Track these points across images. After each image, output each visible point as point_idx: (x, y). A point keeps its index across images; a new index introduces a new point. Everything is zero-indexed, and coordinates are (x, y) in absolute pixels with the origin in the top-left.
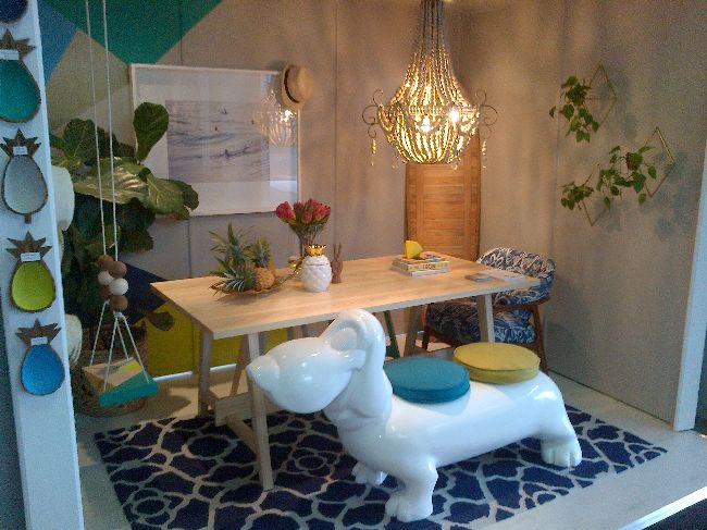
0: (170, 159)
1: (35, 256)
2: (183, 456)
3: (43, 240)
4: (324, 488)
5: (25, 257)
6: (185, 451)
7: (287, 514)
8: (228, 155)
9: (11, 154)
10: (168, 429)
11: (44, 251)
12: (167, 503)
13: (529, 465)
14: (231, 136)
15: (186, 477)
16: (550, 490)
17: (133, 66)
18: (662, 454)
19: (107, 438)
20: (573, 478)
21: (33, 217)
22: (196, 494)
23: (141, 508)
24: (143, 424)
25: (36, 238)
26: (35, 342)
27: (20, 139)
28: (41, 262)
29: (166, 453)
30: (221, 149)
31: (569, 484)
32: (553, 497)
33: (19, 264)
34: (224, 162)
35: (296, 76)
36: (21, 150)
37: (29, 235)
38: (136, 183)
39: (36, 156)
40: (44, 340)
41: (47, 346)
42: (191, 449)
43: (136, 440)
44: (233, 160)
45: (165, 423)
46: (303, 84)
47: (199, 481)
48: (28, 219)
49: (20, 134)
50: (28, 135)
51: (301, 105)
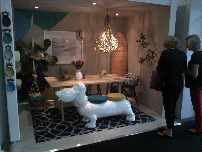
0: (53, 51)
1: (10, 66)
2: (48, 115)
3: (12, 64)
4: (75, 122)
5: (9, 66)
6: (49, 114)
7: (65, 125)
8: (66, 50)
9: (7, 48)
10: (47, 110)
11: (12, 66)
12: (42, 122)
13: (122, 120)
14: (67, 46)
15: (47, 118)
16: (124, 125)
17: (45, 31)
18: (155, 121)
19: (34, 111)
20: (130, 123)
21: (10, 60)
22: (48, 121)
23: (36, 123)
24: (42, 109)
25: (11, 63)
26: (10, 82)
27: (8, 46)
28: (12, 68)
29: (45, 114)
30: (64, 49)
31: (129, 124)
32: (124, 126)
33: (8, 67)
34: (65, 52)
35: (82, 33)
36: (8, 48)
37: (9, 63)
38: (43, 56)
39: (11, 49)
40: (11, 82)
41: (12, 83)
42: (50, 114)
43: (40, 111)
44: (67, 52)
45: (47, 109)
46: (83, 35)
47: (49, 119)
48: (9, 60)
49: (8, 45)
50: (10, 45)
51: (83, 39)
